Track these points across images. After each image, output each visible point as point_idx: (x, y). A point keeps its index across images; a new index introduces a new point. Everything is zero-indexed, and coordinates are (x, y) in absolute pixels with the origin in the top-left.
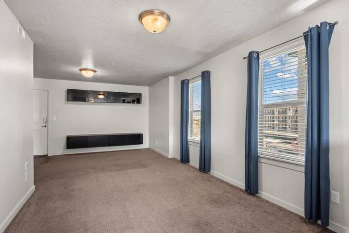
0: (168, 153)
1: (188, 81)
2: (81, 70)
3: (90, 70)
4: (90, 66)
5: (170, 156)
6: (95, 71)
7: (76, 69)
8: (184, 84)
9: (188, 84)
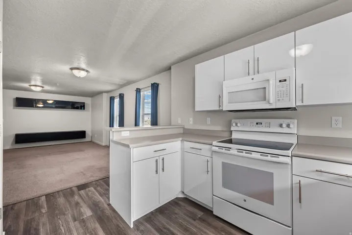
0: (102, 142)
1: (114, 97)
2: (30, 86)
3: (39, 86)
4: (39, 83)
5: (103, 144)
6: (43, 87)
7: (26, 85)
8: (112, 99)
9: (114, 99)
